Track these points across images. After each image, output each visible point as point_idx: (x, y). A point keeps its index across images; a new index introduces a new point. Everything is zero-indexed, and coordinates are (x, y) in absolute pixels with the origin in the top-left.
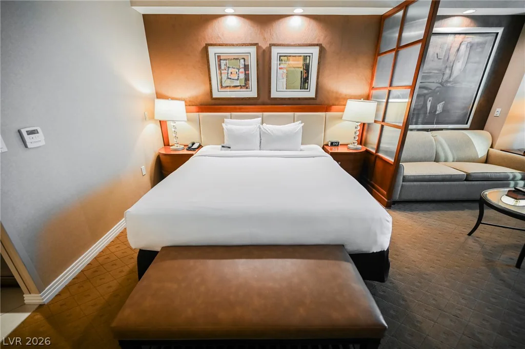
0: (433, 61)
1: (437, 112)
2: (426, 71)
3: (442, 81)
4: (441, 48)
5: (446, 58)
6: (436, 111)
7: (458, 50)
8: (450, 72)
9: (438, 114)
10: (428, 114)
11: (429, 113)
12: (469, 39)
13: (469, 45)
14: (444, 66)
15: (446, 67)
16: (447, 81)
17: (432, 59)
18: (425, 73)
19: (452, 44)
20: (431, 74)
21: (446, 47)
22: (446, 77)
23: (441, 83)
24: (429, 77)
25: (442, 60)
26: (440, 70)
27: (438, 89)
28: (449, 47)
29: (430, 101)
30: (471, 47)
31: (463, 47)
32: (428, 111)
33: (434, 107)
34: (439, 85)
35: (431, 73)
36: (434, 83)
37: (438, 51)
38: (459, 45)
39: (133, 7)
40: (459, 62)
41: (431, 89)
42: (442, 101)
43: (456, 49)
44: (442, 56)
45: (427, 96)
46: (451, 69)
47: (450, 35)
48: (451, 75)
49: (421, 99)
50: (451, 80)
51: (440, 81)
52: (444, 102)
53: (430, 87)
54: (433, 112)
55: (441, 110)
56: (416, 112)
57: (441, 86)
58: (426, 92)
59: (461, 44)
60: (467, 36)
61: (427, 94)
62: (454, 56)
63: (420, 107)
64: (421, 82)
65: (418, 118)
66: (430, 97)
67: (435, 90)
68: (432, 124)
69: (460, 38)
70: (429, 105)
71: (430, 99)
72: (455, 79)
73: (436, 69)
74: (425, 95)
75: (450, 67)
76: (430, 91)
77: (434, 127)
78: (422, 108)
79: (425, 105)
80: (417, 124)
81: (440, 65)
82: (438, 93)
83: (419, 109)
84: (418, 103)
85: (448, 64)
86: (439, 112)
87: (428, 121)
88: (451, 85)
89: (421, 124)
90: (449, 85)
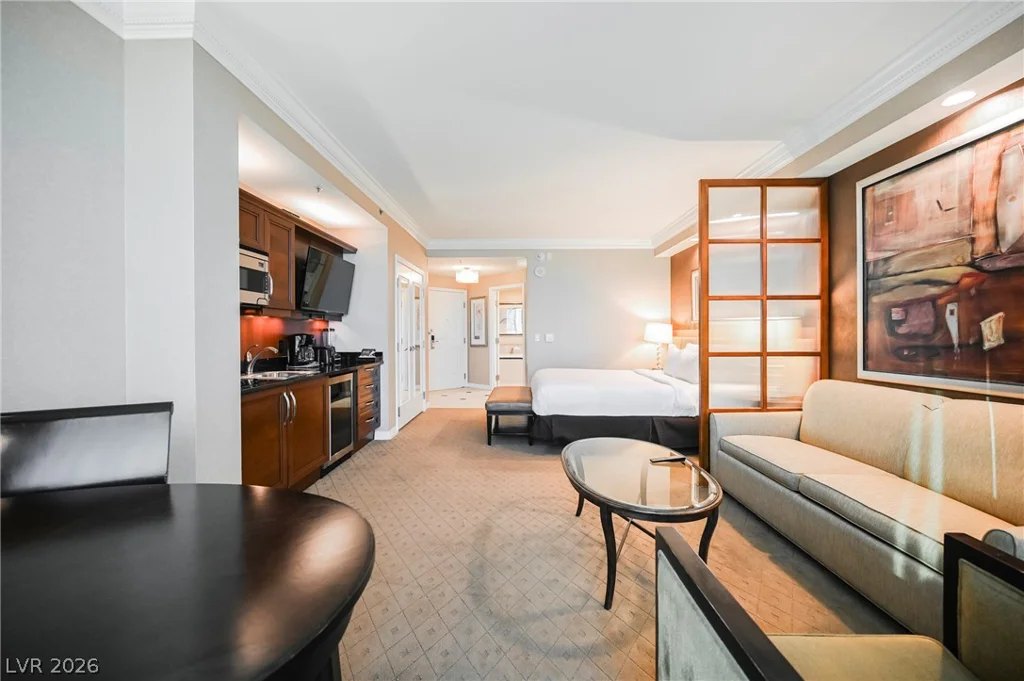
0: (931, 219)
1: (987, 346)
2: (921, 245)
3: (974, 259)
4: (945, 185)
5: (967, 203)
6: (980, 341)
7: (998, 173)
8: (991, 231)
9: (992, 350)
10: (957, 350)
11: (960, 346)
14: (966, 223)
15: (975, 223)
16: (989, 256)
17: (929, 215)
18: (918, 249)
19: (973, 167)
20: (934, 248)
21: (956, 183)
22: (982, 246)
23: (971, 265)
24: (935, 255)
25: (956, 210)
26: (958, 234)
27: (967, 281)
28: (967, 177)
29: (952, 313)
31: (1013, 163)
32: (955, 341)
33: (971, 327)
34: (969, 270)
35: (934, 245)
36: (949, 266)
37: (937, 195)
38: (993, 164)
39: (657, 256)
40: (1013, 199)
41: (947, 284)
42: (996, 313)
43: (990, 174)
44: (952, 200)
45: (940, 302)
46: (991, 222)
47: (958, 153)
48: (997, 237)
49: (924, 309)
50: (1004, 250)
51: (969, 260)
52: (1001, 314)
53: (943, 279)
54: (971, 342)
55: (998, 338)
56: (920, 342)
57: (977, 272)
58: (933, 290)
59: (1000, 159)
60: (1013, 133)
61: (940, 296)
62: (991, 189)
63: (927, 330)
64: (915, 271)
65: (929, 358)
66: (951, 302)
67: (958, 283)
68: (981, 378)
69: (992, 147)
70: (952, 323)
71: (950, 307)
72: (1020, 246)
73: (945, 235)
74: (933, 299)
75: (986, 220)
76: (945, 287)
77: (986, 389)
78: (934, 332)
79: (940, 324)
80: (931, 373)
81: (955, 222)
82: (973, 291)
83: (926, 336)
84: (921, 320)
85: (977, 214)
86: (995, 344)
87: (964, 368)
88: (1009, 265)
89: (945, 375)
90: (1000, 264)
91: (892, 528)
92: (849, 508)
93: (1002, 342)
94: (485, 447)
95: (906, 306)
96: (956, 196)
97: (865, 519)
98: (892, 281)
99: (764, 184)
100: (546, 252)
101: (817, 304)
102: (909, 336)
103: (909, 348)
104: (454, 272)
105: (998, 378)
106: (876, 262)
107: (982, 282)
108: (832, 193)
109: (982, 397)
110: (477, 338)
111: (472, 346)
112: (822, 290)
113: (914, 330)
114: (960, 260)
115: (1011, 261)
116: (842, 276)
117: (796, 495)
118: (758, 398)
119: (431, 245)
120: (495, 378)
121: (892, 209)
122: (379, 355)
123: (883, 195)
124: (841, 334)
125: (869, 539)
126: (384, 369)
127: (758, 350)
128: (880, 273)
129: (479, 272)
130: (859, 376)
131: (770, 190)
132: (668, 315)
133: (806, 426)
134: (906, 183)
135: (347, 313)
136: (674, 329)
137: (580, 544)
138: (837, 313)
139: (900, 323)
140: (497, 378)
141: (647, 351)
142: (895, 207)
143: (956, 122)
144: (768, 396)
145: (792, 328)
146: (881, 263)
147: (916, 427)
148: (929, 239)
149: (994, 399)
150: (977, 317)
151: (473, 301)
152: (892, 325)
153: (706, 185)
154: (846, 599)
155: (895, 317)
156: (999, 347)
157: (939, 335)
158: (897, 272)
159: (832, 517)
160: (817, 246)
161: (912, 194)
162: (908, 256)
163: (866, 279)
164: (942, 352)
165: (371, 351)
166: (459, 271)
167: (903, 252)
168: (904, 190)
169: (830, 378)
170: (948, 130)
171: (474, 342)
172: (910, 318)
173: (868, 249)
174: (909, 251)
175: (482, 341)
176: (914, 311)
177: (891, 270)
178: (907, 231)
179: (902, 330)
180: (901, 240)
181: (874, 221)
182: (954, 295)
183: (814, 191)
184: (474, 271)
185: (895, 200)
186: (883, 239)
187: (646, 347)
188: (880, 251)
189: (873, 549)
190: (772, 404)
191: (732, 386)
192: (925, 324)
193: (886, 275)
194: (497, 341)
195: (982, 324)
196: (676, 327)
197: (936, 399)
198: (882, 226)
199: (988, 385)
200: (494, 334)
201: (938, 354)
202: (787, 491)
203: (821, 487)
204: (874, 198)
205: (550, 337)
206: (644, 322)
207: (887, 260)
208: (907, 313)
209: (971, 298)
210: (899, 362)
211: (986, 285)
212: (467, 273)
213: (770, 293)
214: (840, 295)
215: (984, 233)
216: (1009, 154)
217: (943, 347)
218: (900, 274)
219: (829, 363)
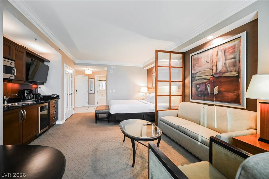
0: (205, 64)
1: (215, 94)
2: (203, 70)
3: (213, 74)
4: (207, 57)
5: (212, 61)
6: (214, 93)
7: (217, 55)
8: (216, 68)
9: (216, 95)
10: (209, 94)
11: (210, 94)
12: (222, 48)
13: (223, 51)
14: (211, 66)
15: (213, 66)
16: (215, 74)
17: (204, 64)
18: (202, 71)
19: (213, 53)
20: (205, 71)
21: (209, 56)
22: (214, 71)
23: (212, 75)
24: (205, 73)
25: (209, 63)
26: (210, 68)
27: (211, 79)
28: (212, 55)
29: (209, 86)
30: (225, 51)
31: (220, 53)
32: (209, 92)
33: (212, 90)
34: (212, 76)
35: (205, 70)
36: (208, 75)
37: (206, 59)
38: (216, 53)
39: (144, 69)
40: (220, 61)
42: (217, 86)
43: (216, 55)
44: (209, 61)
45: (206, 83)
46: (216, 66)
47: (210, 50)
48: (217, 69)
49: (203, 85)
50: (218, 73)
51: (212, 74)
52: (217, 87)
53: (207, 78)
54: (212, 93)
55: (217, 92)
56: (202, 93)
57: (213, 77)
58: (205, 81)
59: (217, 52)
60: (220, 47)
61: (206, 82)
62: (216, 59)
63: (204, 90)
64: (202, 76)
65: (204, 97)
66: (208, 84)
67: (210, 79)
68: (213, 101)
69: (216, 49)
70: (209, 88)
71: (208, 85)
72: (221, 72)
73: (207, 68)
74: (205, 83)
75: (215, 65)
76: (207, 80)
77: (214, 103)
78: (205, 90)
79: (206, 89)
80: (204, 100)
81: (209, 65)
82: (212, 81)
83: (204, 91)
84: (202, 88)
85: (213, 64)
86: (216, 93)
87: (211, 99)
88: (219, 76)
89: (207, 100)
90: (217, 76)
91: (198, 137)
92: (189, 133)
93: (218, 93)
94: (95, 124)
95: (200, 84)
96: (209, 60)
97: (193, 135)
98: (197, 78)
99: (171, 52)
100: (114, 66)
101: (181, 83)
102: (200, 91)
103: (200, 94)
104: (84, 70)
105: (217, 101)
106: (194, 74)
107: (214, 79)
108: (185, 56)
109: (213, 105)
110: (91, 91)
111: (89, 93)
112: (183, 80)
113: (201, 90)
114: (210, 74)
115: (219, 75)
116: (187, 77)
117: (178, 131)
118: (169, 107)
119: (76, 61)
120: (97, 103)
121: (197, 62)
122: (58, 96)
123: (195, 58)
124: (187, 91)
125: (193, 140)
126: (60, 101)
127: (169, 95)
128: (195, 76)
129: (92, 71)
130: (190, 101)
131: (172, 54)
132: (146, 85)
133: (180, 114)
134: (200, 55)
135: (46, 82)
136: (148, 89)
137: (125, 150)
138: (186, 85)
139: (199, 88)
140: (98, 103)
141: (141, 95)
142: (198, 61)
143: (209, 43)
144: (171, 106)
145: (176, 89)
146: (195, 74)
147: (202, 113)
148: (204, 69)
149: (216, 105)
150: (213, 87)
151: (90, 80)
152: (197, 89)
153: (157, 51)
154: (188, 155)
155: (198, 87)
156: (217, 94)
157: (206, 91)
158: (198, 76)
159: (186, 136)
160: (182, 69)
161: (201, 58)
162: (200, 72)
163: (192, 78)
164: (207, 95)
165: (55, 95)
166: (86, 70)
167: (199, 72)
168: (200, 57)
169: (184, 101)
170: (208, 44)
171: (90, 92)
172: (200, 87)
173: (192, 70)
174: (201, 71)
175: (93, 92)
176: (201, 85)
177: (197, 76)
178: (200, 67)
179: (199, 90)
180: (199, 69)
181: (193, 64)
182: (209, 82)
183: (181, 55)
184: (91, 70)
185: (198, 59)
186: (195, 68)
187: (141, 93)
188: (195, 71)
189: (194, 142)
190: (172, 108)
191: (163, 104)
192: (204, 89)
193: (196, 77)
194: (98, 92)
195: (214, 89)
196: (149, 88)
197: (206, 106)
198: (195, 65)
199: (215, 102)
200: (96, 90)
201: (206, 96)
202: (176, 130)
203: (183, 128)
204: (194, 59)
205: (114, 91)
206: (141, 87)
207: (196, 73)
208: (200, 86)
209: (212, 83)
210: (198, 97)
211: (215, 80)
212: (89, 71)
213: (172, 80)
214: (186, 81)
215: (214, 68)
216: (219, 51)
217: (207, 94)
218: (199, 77)
219: (184, 98)
